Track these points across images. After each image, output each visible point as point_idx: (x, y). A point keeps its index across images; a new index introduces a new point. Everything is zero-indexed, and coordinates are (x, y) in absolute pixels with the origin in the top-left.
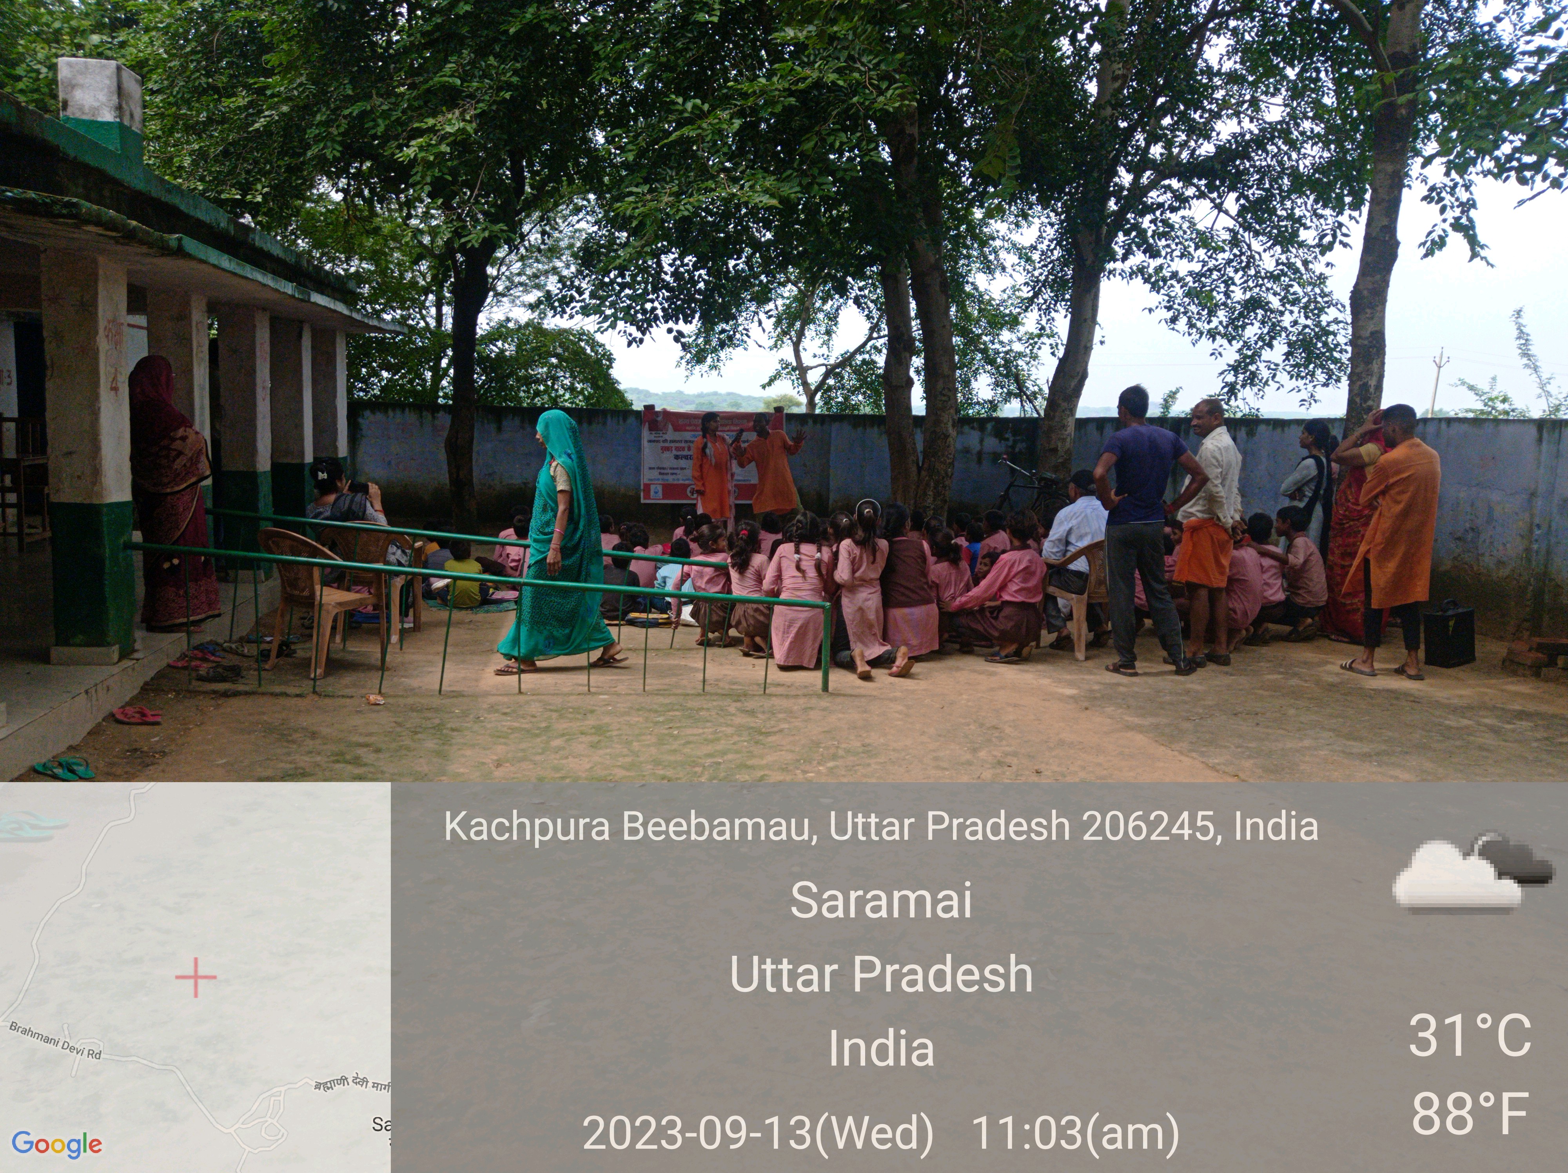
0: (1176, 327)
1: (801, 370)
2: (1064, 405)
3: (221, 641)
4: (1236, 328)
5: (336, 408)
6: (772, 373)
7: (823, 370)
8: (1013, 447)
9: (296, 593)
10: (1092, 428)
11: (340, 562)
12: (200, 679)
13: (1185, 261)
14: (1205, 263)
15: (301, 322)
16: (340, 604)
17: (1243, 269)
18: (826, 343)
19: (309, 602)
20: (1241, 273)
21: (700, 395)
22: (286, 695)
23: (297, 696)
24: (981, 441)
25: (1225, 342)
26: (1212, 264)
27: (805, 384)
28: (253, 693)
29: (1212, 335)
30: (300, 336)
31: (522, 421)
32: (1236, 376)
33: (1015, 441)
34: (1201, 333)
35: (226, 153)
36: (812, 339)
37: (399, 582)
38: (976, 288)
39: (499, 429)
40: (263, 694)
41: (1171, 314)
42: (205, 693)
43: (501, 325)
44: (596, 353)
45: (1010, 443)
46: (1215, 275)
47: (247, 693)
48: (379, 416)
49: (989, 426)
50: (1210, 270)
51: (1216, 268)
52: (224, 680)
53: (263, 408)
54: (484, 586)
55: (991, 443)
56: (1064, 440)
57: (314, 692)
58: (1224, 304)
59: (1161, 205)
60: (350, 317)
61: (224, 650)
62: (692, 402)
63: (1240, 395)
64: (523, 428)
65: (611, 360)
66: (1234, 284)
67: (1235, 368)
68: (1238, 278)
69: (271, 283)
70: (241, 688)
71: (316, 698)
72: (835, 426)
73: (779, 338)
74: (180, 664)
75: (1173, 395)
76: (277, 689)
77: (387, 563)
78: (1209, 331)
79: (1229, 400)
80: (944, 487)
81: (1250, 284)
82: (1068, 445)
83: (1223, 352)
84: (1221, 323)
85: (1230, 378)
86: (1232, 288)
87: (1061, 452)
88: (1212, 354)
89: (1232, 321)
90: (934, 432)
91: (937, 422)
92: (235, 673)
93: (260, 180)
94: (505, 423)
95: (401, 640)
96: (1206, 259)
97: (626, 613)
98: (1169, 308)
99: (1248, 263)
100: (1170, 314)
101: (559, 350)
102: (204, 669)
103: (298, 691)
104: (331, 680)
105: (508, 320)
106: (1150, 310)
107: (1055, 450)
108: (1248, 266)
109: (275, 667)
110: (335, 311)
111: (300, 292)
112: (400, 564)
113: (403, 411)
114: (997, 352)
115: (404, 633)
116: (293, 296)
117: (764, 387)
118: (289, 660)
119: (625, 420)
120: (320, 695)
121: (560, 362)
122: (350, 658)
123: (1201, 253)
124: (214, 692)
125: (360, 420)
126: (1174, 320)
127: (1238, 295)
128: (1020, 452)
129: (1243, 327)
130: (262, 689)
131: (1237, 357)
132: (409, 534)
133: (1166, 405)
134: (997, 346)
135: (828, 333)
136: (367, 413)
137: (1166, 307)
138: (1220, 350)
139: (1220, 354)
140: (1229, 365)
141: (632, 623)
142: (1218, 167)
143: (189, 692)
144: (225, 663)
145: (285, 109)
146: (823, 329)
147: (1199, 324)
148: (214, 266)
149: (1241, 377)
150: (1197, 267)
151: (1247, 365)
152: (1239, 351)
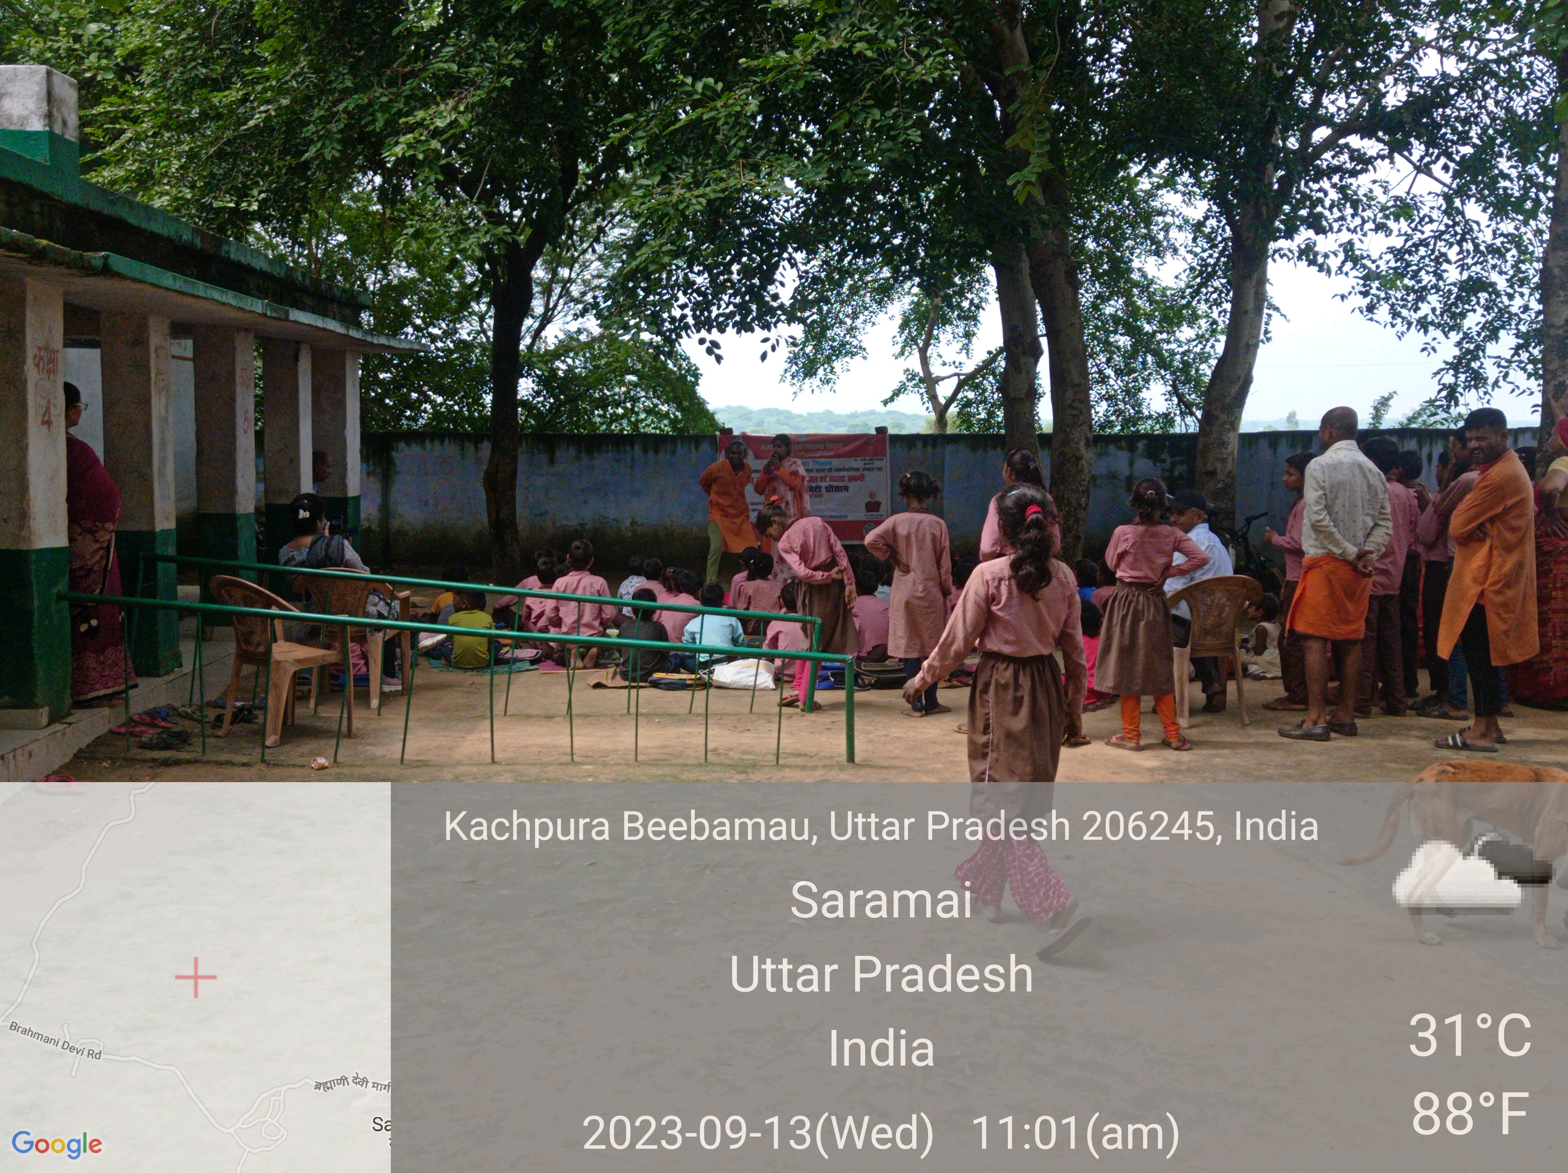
0: (1375, 317)
1: (929, 382)
2: (1223, 417)
3: (177, 704)
4: (1453, 316)
5: (344, 440)
6: (896, 386)
7: (955, 381)
8: (1171, 470)
9: (252, 649)
10: (1263, 444)
11: (297, 613)
12: (143, 746)
13: (1381, 235)
14: (1409, 237)
15: (298, 343)
16: (298, 661)
17: (1459, 243)
18: (966, 348)
19: (264, 660)
20: (1456, 248)
21: (854, 415)
22: (232, 764)
23: (245, 765)
24: (1131, 464)
25: (1438, 334)
26: (1418, 236)
27: (933, 397)
28: (196, 761)
29: (1424, 325)
30: (296, 359)
31: (579, 451)
32: (1455, 376)
33: (1173, 464)
34: (1410, 324)
35: (221, 155)
36: (949, 343)
37: (379, 637)
38: (1144, 276)
39: (552, 461)
40: (207, 762)
41: (1368, 300)
42: (144, 761)
43: (570, 337)
44: (680, 368)
45: (1168, 465)
46: (1422, 251)
47: (189, 762)
48: (415, 449)
49: (1141, 445)
50: (1417, 246)
51: (1424, 243)
52: (168, 747)
53: (245, 442)
54: (494, 643)
55: (1144, 466)
56: (1224, 461)
57: (263, 761)
58: (1436, 287)
59: (1338, 169)
60: (347, 336)
61: (180, 715)
62: (844, 424)
63: (1461, 400)
64: (578, 459)
65: (697, 376)
66: (1448, 262)
67: (1455, 366)
68: (1453, 253)
69: (233, 302)
70: (183, 755)
71: (263, 767)
72: (950, 448)
73: (906, 344)
74: (123, 730)
75: (1384, 402)
76: (223, 757)
77: (367, 615)
78: (1419, 321)
79: (1449, 407)
80: (1077, 521)
81: (1469, 261)
82: (1229, 467)
83: (1437, 347)
84: (1434, 310)
85: (1449, 379)
86: (1445, 266)
87: (1220, 476)
88: (1423, 350)
89: (1447, 309)
90: (1063, 454)
91: (1066, 442)
92: (182, 739)
93: (257, 184)
94: (558, 454)
95: (381, 705)
96: (1410, 232)
97: (650, 673)
98: (1365, 294)
99: (1464, 235)
100: (1365, 302)
101: (639, 366)
102: (150, 734)
103: (245, 759)
104: (288, 747)
105: (579, 331)
106: (1343, 297)
107: (1213, 473)
108: (1463, 239)
109: (228, 734)
110: (324, 330)
111: (273, 310)
112: (380, 616)
113: (442, 442)
114: (1173, 354)
115: (385, 697)
116: (265, 315)
117: (885, 403)
118: (250, 726)
119: (697, 447)
120: (268, 764)
121: (641, 378)
122: (318, 724)
123: (1403, 225)
124: (154, 760)
125: (393, 453)
126: (1371, 308)
127: (1453, 274)
128: (1181, 477)
129: (1463, 315)
130: (206, 758)
131: (1457, 352)
132: (390, 582)
133: (1377, 416)
134: (1173, 346)
135: (968, 335)
136: (402, 445)
137: (1361, 293)
138: (1434, 344)
139: (1434, 349)
140: (1446, 363)
141: (656, 684)
142: (1407, 118)
143: (126, 759)
144: (175, 729)
145: (285, 102)
146: (961, 331)
147: (1405, 312)
148: (153, 285)
149: (1462, 377)
150: (1398, 242)
151: (1469, 361)
152: (1459, 344)
